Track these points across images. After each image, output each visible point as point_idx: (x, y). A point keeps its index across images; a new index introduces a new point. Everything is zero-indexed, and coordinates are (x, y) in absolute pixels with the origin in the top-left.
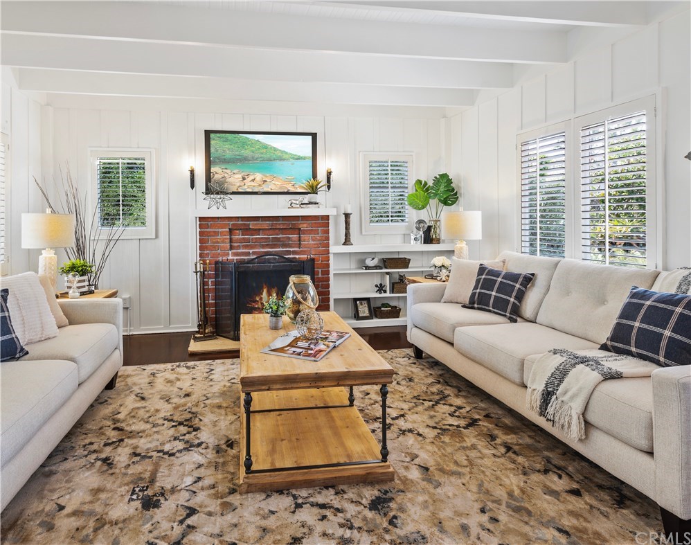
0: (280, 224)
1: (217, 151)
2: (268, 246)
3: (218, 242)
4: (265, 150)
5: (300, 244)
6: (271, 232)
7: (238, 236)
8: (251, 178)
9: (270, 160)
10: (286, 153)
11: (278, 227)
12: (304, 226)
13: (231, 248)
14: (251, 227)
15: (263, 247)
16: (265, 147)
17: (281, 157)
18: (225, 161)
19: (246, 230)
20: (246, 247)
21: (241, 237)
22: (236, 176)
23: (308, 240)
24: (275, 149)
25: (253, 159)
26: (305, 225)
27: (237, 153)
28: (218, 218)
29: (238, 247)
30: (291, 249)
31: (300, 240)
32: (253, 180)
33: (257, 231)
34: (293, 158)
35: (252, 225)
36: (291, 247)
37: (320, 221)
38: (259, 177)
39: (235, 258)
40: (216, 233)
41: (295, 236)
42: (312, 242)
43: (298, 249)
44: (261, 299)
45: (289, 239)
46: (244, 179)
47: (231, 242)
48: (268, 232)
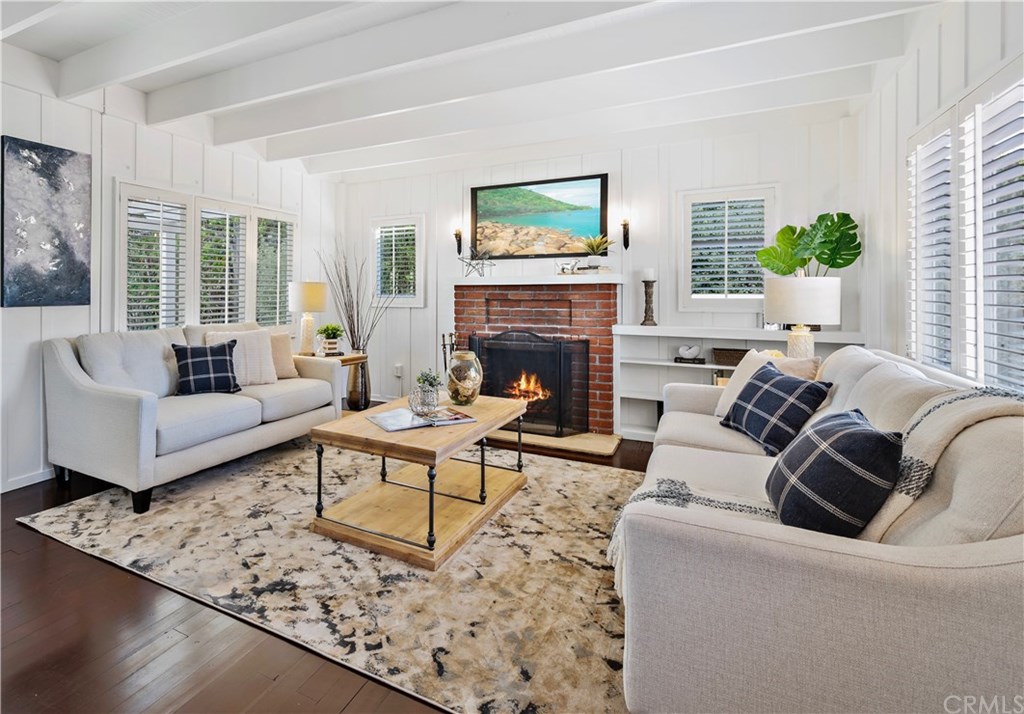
0: (545, 295)
1: (487, 203)
2: (530, 321)
3: (473, 314)
4: (538, 201)
5: (571, 320)
6: (534, 304)
7: (496, 308)
8: (525, 231)
9: (544, 211)
10: (562, 203)
11: (542, 298)
12: (575, 298)
13: (488, 321)
14: (509, 297)
15: (524, 321)
16: (539, 197)
17: (557, 207)
18: (491, 214)
19: (505, 301)
20: (505, 321)
21: (499, 308)
22: (508, 230)
23: (582, 316)
24: (550, 199)
25: (526, 211)
26: (577, 297)
27: (508, 205)
28: (474, 286)
29: (496, 321)
30: (559, 327)
31: (570, 316)
32: (527, 234)
33: (518, 302)
34: (569, 209)
35: (511, 295)
36: (559, 324)
37: (598, 291)
38: (532, 230)
39: (491, 333)
40: (472, 304)
41: (565, 310)
42: (585, 319)
43: (567, 327)
44: (519, 385)
45: (557, 313)
46: (516, 232)
47: (488, 313)
48: (530, 304)
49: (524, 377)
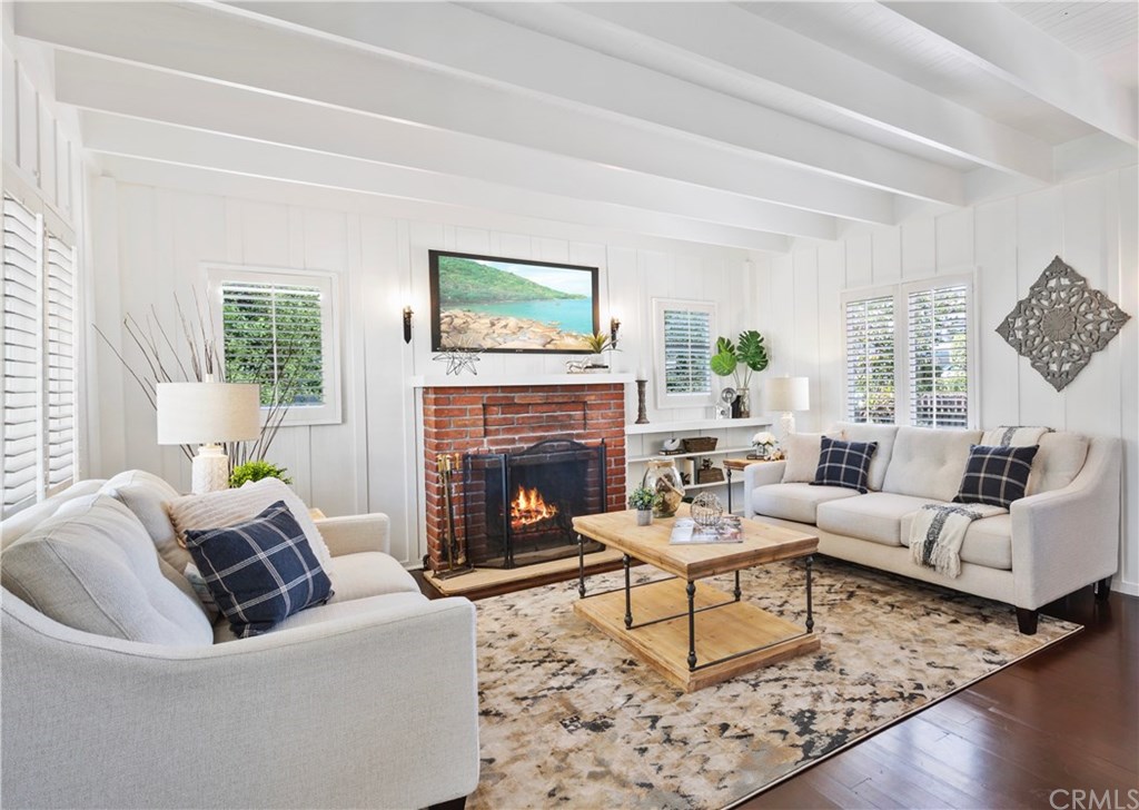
0: (559, 397)
1: (457, 287)
2: (540, 428)
3: (466, 426)
4: (520, 287)
5: (585, 424)
6: (545, 408)
7: (497, 415)
8: (503, 323)
9: (527, 299)
10: (549, 289)
11: (556, 400)
12: (591, 399)
13: (486, 433)
14: (516, 401)
15: (534, 429)
16: (522, 282)
17: (543, 295)
18: (462, 300)
19: (509, 406)
20: (508, 431)
21: (500, 416)
22: (482, 321)
23: (598, 418)
24: (534, 285)
25: (506, 298)
26: (593, 398)
27: (484, 290)
28: (465, 388)
29: (497, 432)
30: (575, 432)
31: (585, 419)
32: (505, 326)
33: (525, 407)
34: (558, 297)
35: (518, 398)
36: (573, 428)
37: (612, 392)
38: (512, 322)
39: (493, 448)
40: (462, 412)
41: (579, 413)
42: (602, 421)
43: (582, 431)
44: (518, 505)
45: (570, 416)
46: (493, 324)
47: (485, 424)
48: (539, 408)
49: (522, 494)
